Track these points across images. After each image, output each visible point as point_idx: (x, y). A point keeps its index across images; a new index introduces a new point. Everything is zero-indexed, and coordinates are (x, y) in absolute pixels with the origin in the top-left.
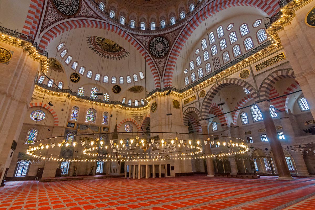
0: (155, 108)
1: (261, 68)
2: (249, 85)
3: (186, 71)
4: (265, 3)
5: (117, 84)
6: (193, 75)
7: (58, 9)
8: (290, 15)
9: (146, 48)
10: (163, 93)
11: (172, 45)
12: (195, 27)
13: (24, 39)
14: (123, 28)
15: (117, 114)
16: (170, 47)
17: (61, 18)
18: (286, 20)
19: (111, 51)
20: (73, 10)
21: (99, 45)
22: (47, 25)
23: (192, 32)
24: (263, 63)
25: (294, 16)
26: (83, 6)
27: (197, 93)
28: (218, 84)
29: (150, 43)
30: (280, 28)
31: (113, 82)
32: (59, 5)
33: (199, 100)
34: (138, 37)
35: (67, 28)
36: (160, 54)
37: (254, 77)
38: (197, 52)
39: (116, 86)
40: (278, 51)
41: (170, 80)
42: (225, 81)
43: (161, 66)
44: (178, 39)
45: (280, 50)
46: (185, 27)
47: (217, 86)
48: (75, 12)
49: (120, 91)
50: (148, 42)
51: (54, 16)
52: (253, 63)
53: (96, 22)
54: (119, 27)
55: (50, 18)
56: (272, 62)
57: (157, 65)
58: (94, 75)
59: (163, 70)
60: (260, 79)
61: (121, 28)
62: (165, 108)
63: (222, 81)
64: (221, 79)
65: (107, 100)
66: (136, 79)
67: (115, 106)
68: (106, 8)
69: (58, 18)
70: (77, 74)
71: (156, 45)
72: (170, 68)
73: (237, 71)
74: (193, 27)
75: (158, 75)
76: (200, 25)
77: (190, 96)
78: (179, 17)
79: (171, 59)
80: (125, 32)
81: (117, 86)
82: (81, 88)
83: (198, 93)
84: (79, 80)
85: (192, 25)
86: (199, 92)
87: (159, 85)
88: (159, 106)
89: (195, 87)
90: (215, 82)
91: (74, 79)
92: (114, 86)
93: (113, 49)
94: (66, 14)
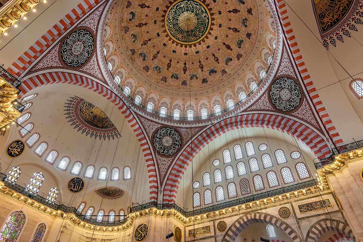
0: (143, 235)
1: (305, 210)
2: (291, 229)
3: (196, 185)
4: (310, 140)
5: (81, 177)
6: (208, 194)
7: (62, 55)
8: (342, 165)
9: (149, 137)
10: (162, 212)
11: (186, 143)
12: (221, 132)
13: (10, 82)
14: (127, 102)
15: (62, 232)
16: (182, 146)
17: (58, 65)
18: (337, 168)
19: (94, 125)
20: (78, 61)
21: (80, 111)
22: (38, 68)
23: (216, 137)
24: (307, 205)
25: (346, 166)
26: (92, 61)
27: (212, 222)
28: (247, 218)
29: (156, 132)
30: (330, 173)
31: (73, 171)
32: (66, 51)
33: (215, 234)
34: (143, 120)
35: (60, 80)
36: (166, 151)
37: (298, 220)
38: (217, 163)
39: (77, 178)
40: (323, 195)
41: (174, 193)
42: (258, 215)
43: (163, 168)
44: (195, 140)
45: (325, 194)
46: (208, 127)
47: (246, 220)
48: (80, 64)
49: (81, 189)
50: (154, 130)
51: (53, 61)
52: (295, 201)
53: (97, 83)
54: (123, 99)
55: (47, 61)
56: (318, 207)
57: (158, 165)
58: (46, 152)
59: (165, 175)
60: (306, 225)
61: (125, 102)
62: (161, 238)
63: (253, 215)
64: (252, 211)
65: (53, 200)
66: (116, 176)
67: (65, 215)
68: (113, 71)
69: (55, 65)
70: (22, 143)
71: (164, 137)
72: (177, 174)
73: (275, 206)
74: (218, 132)
75: (156, 180)
76: (227, 132)
77: (201, 226)
78: (199, 112)
79: (181, 162)
80: (128, 108)
81: (80, 179)
82: (16, 167)
83: (214, 223)
84: (20, 154)
85: (217, 129)
86: (217, 222)
87: (155, 195)
88: (151, 233)
89: (212, 213)
90: (242, 214)
91: (12, 150)
92: (74, 179)
93: (99, 123)
94: (67, 63)
